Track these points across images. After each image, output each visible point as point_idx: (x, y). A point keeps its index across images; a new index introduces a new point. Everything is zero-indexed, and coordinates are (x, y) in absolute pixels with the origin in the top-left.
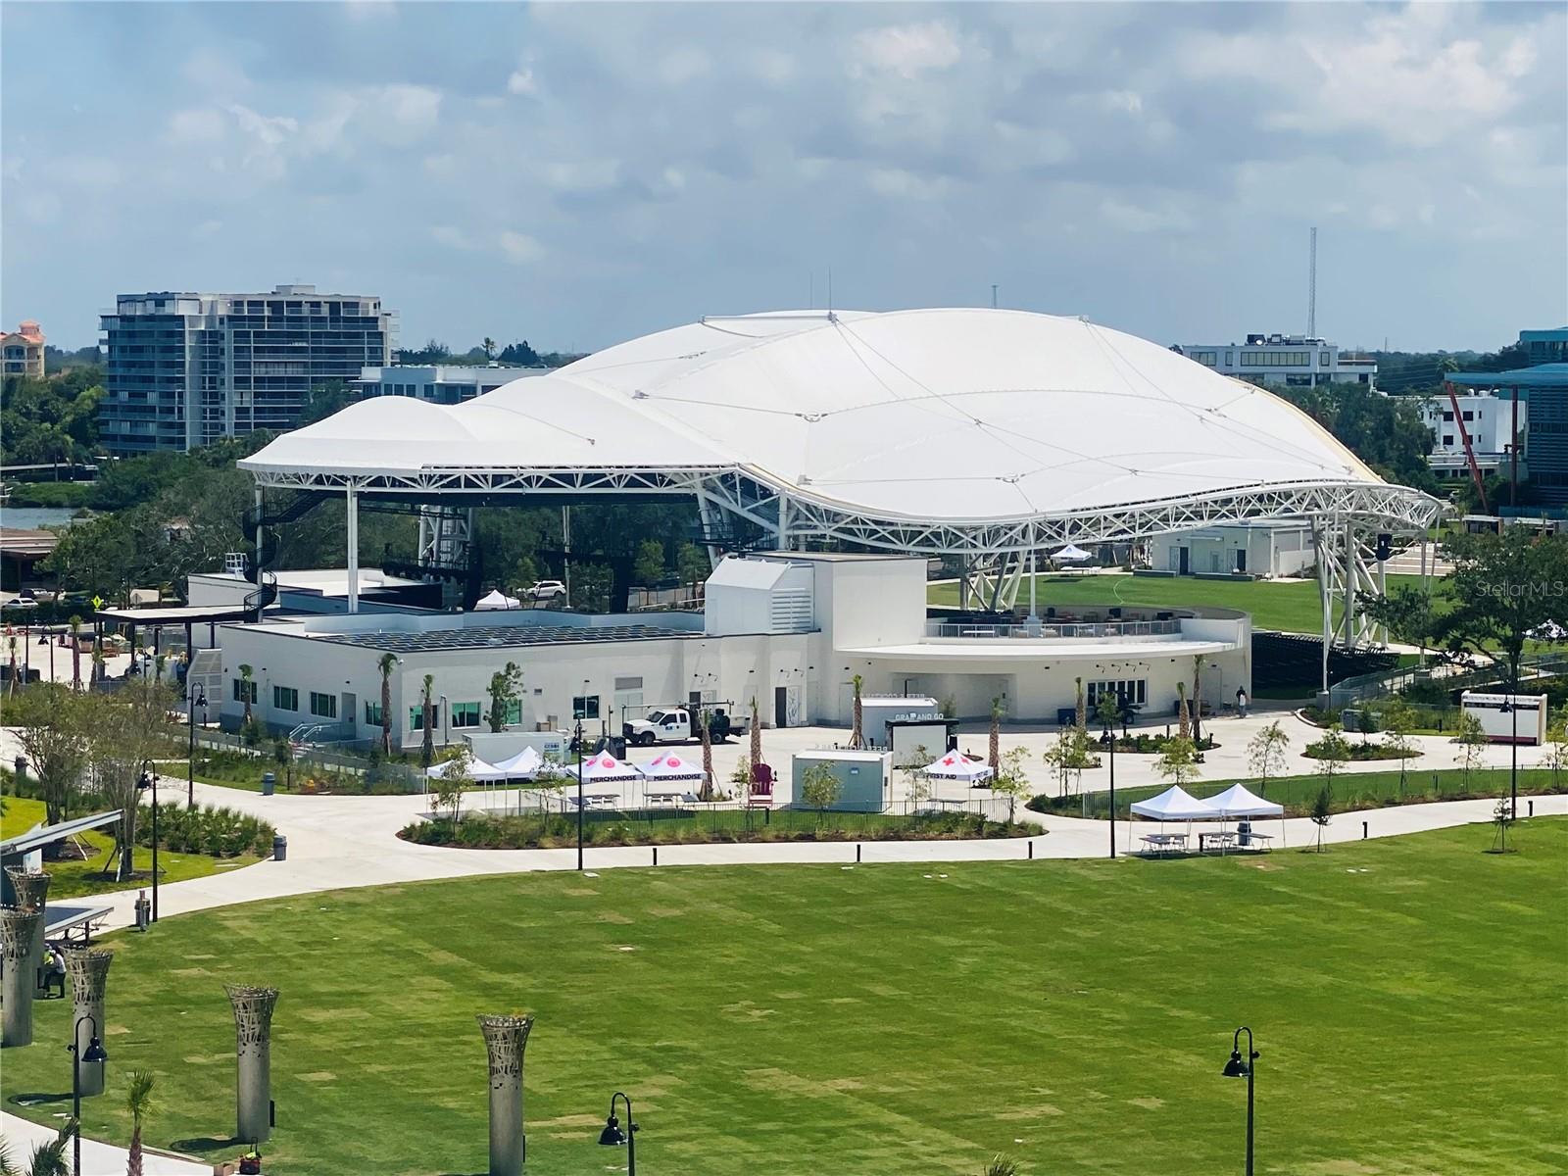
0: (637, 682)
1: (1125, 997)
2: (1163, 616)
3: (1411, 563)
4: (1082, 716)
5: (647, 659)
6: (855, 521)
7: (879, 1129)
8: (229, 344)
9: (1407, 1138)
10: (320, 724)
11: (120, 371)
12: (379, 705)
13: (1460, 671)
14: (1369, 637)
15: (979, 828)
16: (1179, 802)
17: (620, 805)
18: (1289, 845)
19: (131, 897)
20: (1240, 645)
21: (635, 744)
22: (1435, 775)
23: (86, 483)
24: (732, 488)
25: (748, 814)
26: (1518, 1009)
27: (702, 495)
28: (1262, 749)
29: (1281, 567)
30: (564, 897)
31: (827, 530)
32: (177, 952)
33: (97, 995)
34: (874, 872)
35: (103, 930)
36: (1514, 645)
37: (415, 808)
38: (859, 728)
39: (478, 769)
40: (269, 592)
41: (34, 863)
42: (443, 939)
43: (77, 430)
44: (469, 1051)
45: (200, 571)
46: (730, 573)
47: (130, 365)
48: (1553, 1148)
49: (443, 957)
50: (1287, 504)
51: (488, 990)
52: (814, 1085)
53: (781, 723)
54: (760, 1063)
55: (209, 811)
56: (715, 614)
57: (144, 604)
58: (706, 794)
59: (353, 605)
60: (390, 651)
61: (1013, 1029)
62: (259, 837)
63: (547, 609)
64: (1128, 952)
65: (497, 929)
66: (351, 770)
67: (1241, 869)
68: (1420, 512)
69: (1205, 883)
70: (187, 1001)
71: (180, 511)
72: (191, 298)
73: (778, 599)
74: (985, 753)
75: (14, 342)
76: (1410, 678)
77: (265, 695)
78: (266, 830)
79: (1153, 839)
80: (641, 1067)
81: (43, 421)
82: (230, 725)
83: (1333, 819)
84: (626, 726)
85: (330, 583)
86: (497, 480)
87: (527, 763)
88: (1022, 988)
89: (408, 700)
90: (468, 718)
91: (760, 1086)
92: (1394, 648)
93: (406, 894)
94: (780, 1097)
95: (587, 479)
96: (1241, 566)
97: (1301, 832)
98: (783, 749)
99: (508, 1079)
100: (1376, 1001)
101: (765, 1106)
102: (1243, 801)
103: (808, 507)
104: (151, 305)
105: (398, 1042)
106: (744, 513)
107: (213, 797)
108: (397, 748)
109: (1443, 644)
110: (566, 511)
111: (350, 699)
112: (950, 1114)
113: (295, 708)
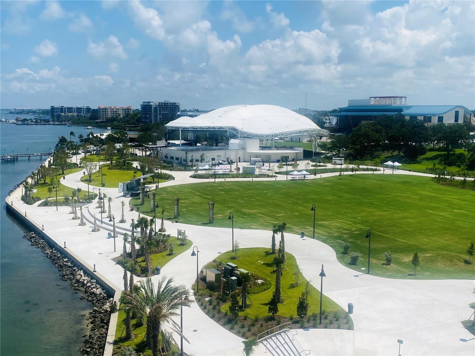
0: (220, 156)
1: (291, 199)
2: (291, 147)
3: (324, 139)
4: (281, 161)
5: (221, 153)
6: (249, 134)
7: (261, 217)
8: (158, 109)
9: (332, 218)
10: (177, 161)
11: (143, 112)
12: (185, 159)
13: (331, 155)
14: (318, 150)
15: (268, 176)
16: (296, 173)
17: (219, 173)
18: (311, 178)
19: (155, 185)
20: (302, 151)
21: (220, 164)
22: (330, 169)
23: (139, 128)
24: (232, 129)
25: (237, 174)
26: (345, 201)
27: (228, 130)
28: (307, 165)
29: (305, 140)
30: (213, 185)
31: (245, 135)
32: (162, 192)
33: (154, 199)
34: (255, 182)
35: (152, 189)
36: (339, 151)
37: (192, 173)
38: (251, 162)
39: (200, 168)
40: (169, 143)
41: (142, 180)
42: (198, 191)
43: (137, 120)
44: (204, 206)
45: (158, 140)
46: (232, 141)
47: (144, 111)
48: (352, 220)
49: (198, 193)
50: (308, 132)
51: (205, 198)
52: (251, 211)
53: (239, 162)
54: (243, 208)
55: (163, 173)
56: (231, 147)
57: (150, 145)
58: (231, 171)
59: (181, 145)
60: (187, 151)
61: (277, 203)
62: (171, 177)
63: (205, 146)
64: (290, 193)
65: (205, 190)
66: (182, 168)
67: (304, 182)
68: (326, 133)
69: (300, 184)
70: (164, 199)
71: (155, 132)
72: (153, 102)
73: (239, 145)
74: (268, 166)
75: (128, 108)
76: (324, 156)
77: (169, 157)
78: (171, 176)
79: (292, 178)
80: (227, 209)
81: (132, 119)
82: (164, 162)
83: (317, 175)
84: (219, 162)
85: (177, 142)
86: (200, 128)
87: (207, 167)
88: (277, 198)
89: (189, 158)
90: (197, 161)
91: (244, 211)
92: (322, 152)
93: (192, 185)
94: (246, 212)
95: (212, 128)
96: (300, 140)
97: (312, 177)
98: (241, 165)
99: (212, 210)
100: (325, 200)
101: (245, 214)
102: (304, 172)
103: (243, 132)
104: (147, 103)
105: (194, 205)
106: (234, 133)
107: (164, 171)
108: (188, 165)
109: (329, 151)
110: (208, 132)
111: (181, 158)
112: (270, 215)
113: (173, 159)
